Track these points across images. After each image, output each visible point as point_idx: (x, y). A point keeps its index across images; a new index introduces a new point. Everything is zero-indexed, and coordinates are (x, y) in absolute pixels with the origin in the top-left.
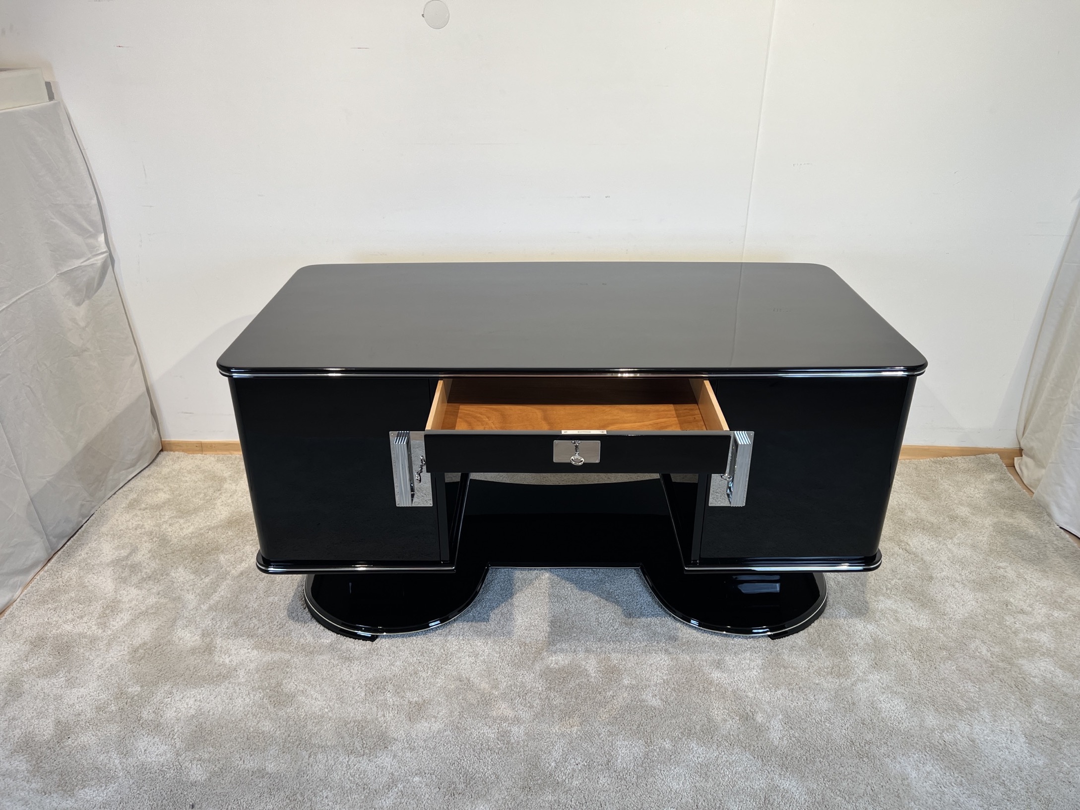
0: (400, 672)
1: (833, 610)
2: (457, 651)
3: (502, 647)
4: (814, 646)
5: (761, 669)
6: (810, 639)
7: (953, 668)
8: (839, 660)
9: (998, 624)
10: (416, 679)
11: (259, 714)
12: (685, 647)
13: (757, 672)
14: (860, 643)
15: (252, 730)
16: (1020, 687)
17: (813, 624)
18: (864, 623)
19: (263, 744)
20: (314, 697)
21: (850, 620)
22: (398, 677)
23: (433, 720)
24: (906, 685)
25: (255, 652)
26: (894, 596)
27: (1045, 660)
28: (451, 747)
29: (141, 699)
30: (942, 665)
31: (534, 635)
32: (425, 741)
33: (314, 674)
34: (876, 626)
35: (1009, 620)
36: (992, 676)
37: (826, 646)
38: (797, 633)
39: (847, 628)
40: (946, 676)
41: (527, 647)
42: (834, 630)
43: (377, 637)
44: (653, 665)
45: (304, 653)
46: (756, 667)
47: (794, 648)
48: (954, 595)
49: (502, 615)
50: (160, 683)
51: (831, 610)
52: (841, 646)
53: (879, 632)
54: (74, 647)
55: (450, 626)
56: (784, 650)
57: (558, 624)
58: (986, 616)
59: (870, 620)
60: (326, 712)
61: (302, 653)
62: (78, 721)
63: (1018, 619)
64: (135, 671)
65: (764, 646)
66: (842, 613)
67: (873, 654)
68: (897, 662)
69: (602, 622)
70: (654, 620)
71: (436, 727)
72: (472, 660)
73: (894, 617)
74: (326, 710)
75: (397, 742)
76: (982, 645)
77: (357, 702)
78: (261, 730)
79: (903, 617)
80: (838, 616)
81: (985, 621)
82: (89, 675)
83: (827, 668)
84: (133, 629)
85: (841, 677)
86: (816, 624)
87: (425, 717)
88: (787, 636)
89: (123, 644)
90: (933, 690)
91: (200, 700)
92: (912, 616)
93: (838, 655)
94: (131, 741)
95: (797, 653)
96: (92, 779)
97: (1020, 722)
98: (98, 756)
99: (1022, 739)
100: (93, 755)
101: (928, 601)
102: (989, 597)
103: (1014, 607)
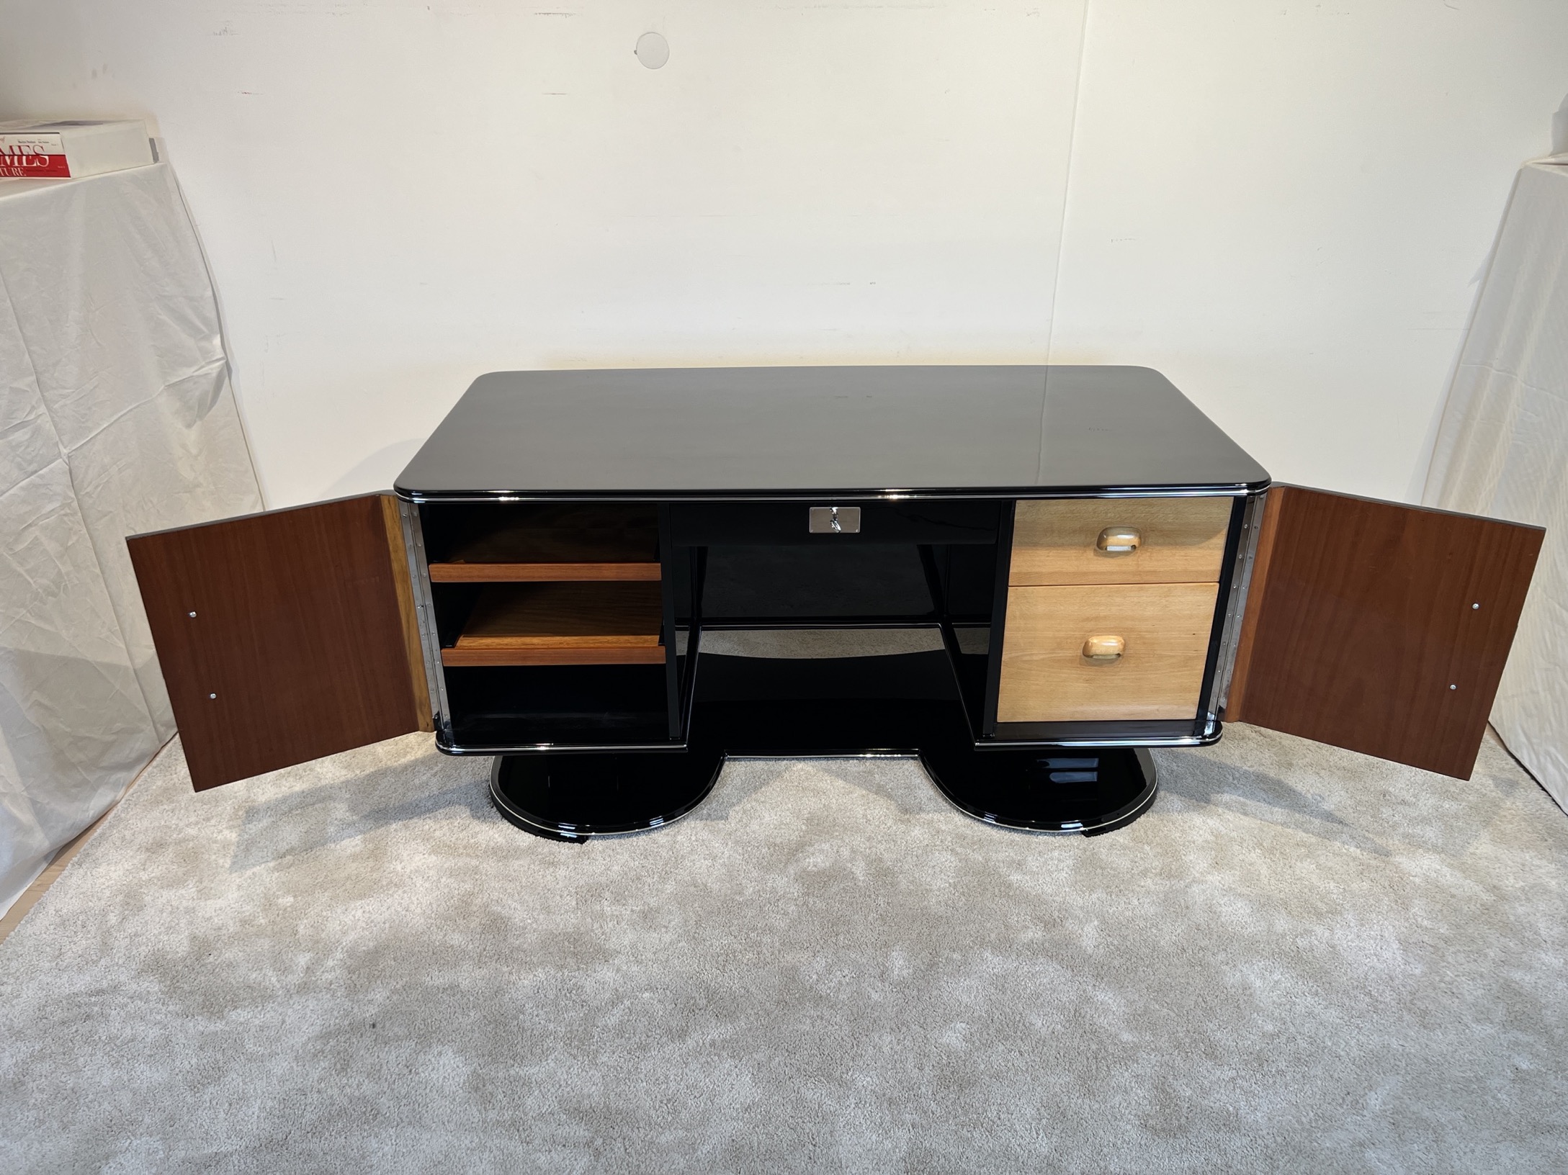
0: (619, 878)
1: (1164, 802)
2: (689, 853)
3: (745, 848)
4: (1140, 844)
5: (1072, 870)
6: (1136, 836)
7: (1312, 866)
8: (1171, 860)
9: (1372, 817)
10: (640, 886)
11: (445, 927)
12: (976, 847)
13: (1066, 873)
14: (1198, 840)
15: (438, 944)
16: (1396, 887)
17: (1138, 819)
18: (1204, 818)
19: (454, 959)
20: (513, 907)
21: (1185, 815)
22: (617, 883)
23: (663, 930)
24: (1253, 887)
25: (433, 858)
26: (1242, 786)
27: (1430, 857)
28: (687, 959)
29: (296, 911)
30: (1298, 864)
31: (786, 835)
32: (655, 953)
33: (510, 881)
34: (1219, 821)
35: (1386, 812)
36: (1361, 876)
37: (1155, 844)
38: (1119, 829)
39: (1182, 824)
40: (1303, 875)
41: (777, 848)
42: (1165, 826)
43: (587, 838)
44: (936, 867)
45: (495, 858)
46: (1066, 868)
47: (1114, 847)
49: (744, 812)
50: (316, 892)
51: (1162, 803)
52: (1174, 844)
53: (1223, 828)
54: (203, 853)
55: (679, 825)
56: (1102, 849)
57: (816, 822)
58: (1358, 808)
59: (1212, 815)
60: (529, 924)
61: (492, 858)
62: (219, 936)
63: (1398, 812)
64: (285, 880)
65: (1076, 844)
66: (1176, 806)
67: (1213, 852)
68: (1244, 861)
69: (871, 819)
70: (936, 816)
71: (667, 938)
72: (709, 863)
73: (1242, 811)
74: (529, 921)
75: (620, 955)
76: (1350, 840)
77: (567, 912)
78: (449, 944)
79: (1254, 810)
80: (1170, 809)
81: (1356, 814)
82: (227, 884)
83: (1155, 869)
84: (275, 832)
85: (1172, 879)
86: (1142, 818)
87: (653, 926)
88: (1106, 832)
89: (265, 850)
90: (1287, 891)
91: (369, 912)
92: (1265, 809)
93: (1170, 855)
94: (290, 957)
95: (1118, 852)
96: (244, 999)
97: (1394, 926)
98: (249, 974)
99: (1395, 945)
100: (244, 973)
101: (1285, 791)
102: (1362, 786)
103: (1392, 796)
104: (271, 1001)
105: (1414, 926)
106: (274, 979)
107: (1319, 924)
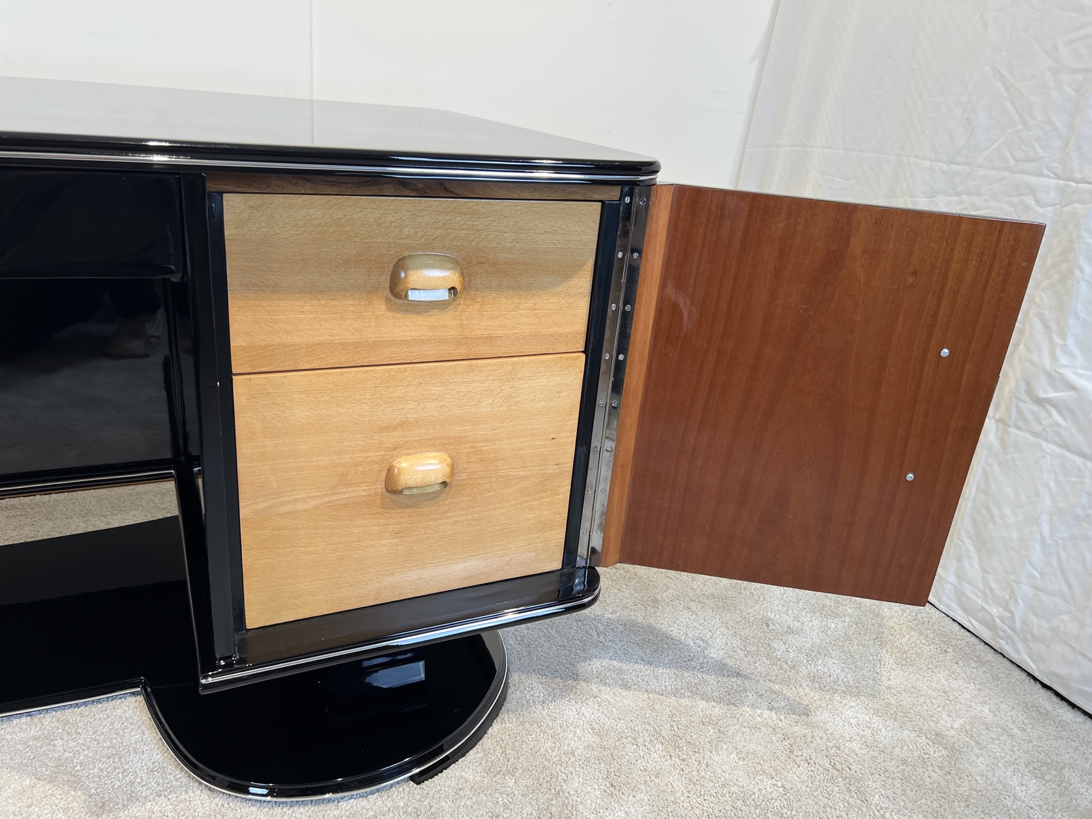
1: (521, 692)
4: (498, 776)
6: (489, 763)
8: (548, 796)
14: (577, 748)
17: (489, 730)
18: (576, 706)
21: (552, 706)
34: (596, 706)
37: (520, 772)
38: (464, 755)
39: (550, 723)
42: (529, 733)
47: (461, 793)
48: (695, 624)
51: (518, 693)
52: (546, 763)
53: (604, 717)
58: (748, 649)
59: (585, 697)
63: (789, 644)
65: (402, 804)
66: (537, 694)
67: (603, 765)
68: (646, 771)
79: (634, 678)
80: (531, 701)
81: (749, 658)
88: (446, 769)
92: (647, 673)
93: (544, 786)
95: (468, 803)
101: (662, 641)
102: (741, 617)
103: (776, 624)
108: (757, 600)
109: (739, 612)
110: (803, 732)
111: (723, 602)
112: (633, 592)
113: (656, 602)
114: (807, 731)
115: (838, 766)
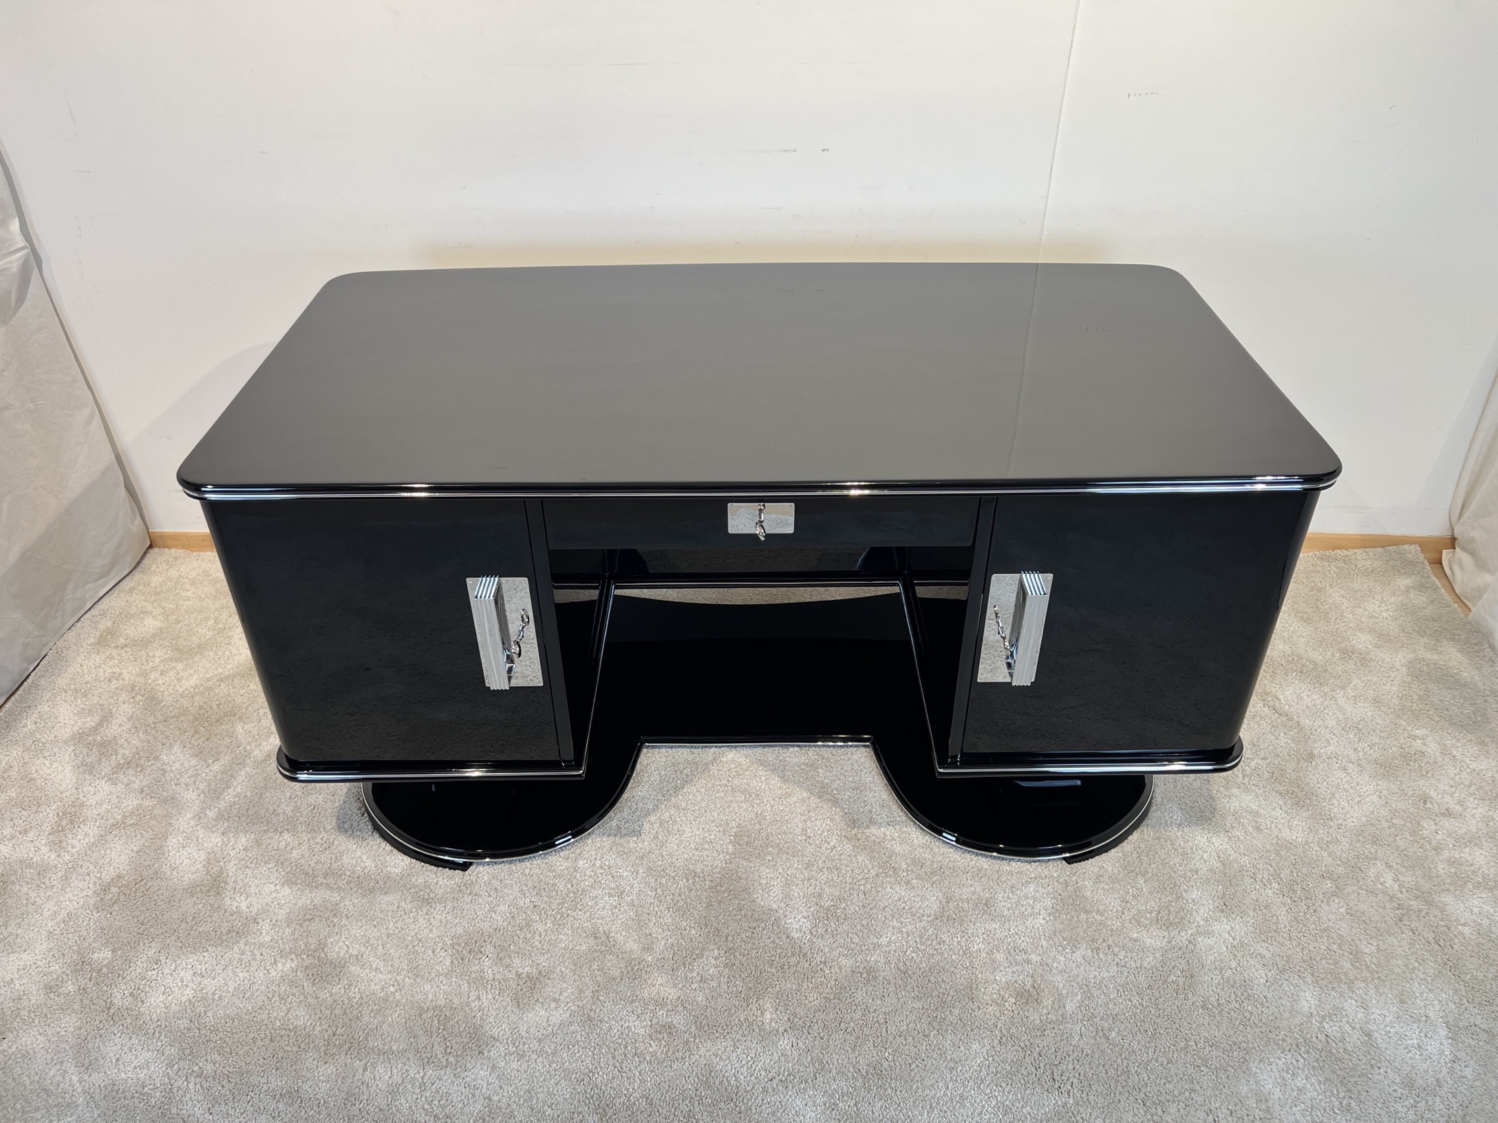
0: (505, 924)
1: (1162, 812)
2: (592, 886)
3: (659, 880)
4: (1132, 874)
5: (1050, 915)
6: (1126, 863)
7: (1341, 910)
8: (1169, 898)
9: (1411, 835)
10: (529, 936)
11: (291, 997)
12: (936, 878)
13: (1044, 919)
14: (1201, 869)
15: (279, 1024)
17: (1130, 838)
18: (1208, 835)
19: (295, 1049)
20: (374, 966)
21: (1187, 830)
22: (501, 932)
23: (553, 1005)
24: (1270, 942)
25: (287, 891)
26: (1254, 788)
27: (1480, 895)
28: (579, 1051)
29: (112, 973)
30: (1324, 906)
31: (710, 858)
32: (540, 1041)
33: (375, 927)
34: (1226, 840)
35: (1428, 826)
36: (1400, 924)
37: (1150, 875)
38: (1106, 852)
39: (1182, 844)
40: (1331, 924)
41: (697, 879)
42: (1162, 846)
43: (471, 864)
44: (887, 909)
45: (360, 891)
46: (1043, 912)
47: (1101, 878)
49: (661, 824)
50: (141, 945)
51: (1159, 813)
52: (1173, 874)
53: (1231, 849)
54: (13, 883)
55: (582, 844)
56: (1086, 883)
57: (746, 839)
58: (1394, 821)
59: (1217, 830)
60: (391, 992)
61: (357, 891)
62: (18, 1009)
63: (1441, 826)
64: (104, 924)
65: (1055, 875)
66: (1176, 817)
67: (1220, 887)
68: (1257, 901)
69: (812, 835)
70: (890, 831)
71: (558, 1016)
72: (613, 901)
73: (1254, 824)
74: (392, 989)
75: (498, 1044)
76: (1387, 870)
77: (438, 975)
78: (293, 1024)
79: (1268, 823)
80: (1169, 822)
81: (1392, 829)
82: (36, 930)
83: (1151, 913)
84: (102, 852)
85: (1171, 929)
86: (1135, 836)
87: (541, 1000)
88: (1091, 858)
89: (87, 878)
90: (1311, 948)
91: (201, 973)
92: (1282, 821)
93: (1168, 890)
94: (97, 1045)
95: (1106, 887)
96: (37, 1109)
97: (1440, 1001)
98: (47, 1070)
99: (1443, 1032)
100: (41, 1067)
101: (1306, 795)
102: (1399, 789)
103: (1435, 804)
104: (69, 1113)
105: (1465, 1000)
106: (75, 1079)
107: (1351, 998)
108: (1423, 775)
109: (1399, 783)
110: (1421, 907)
111: (1385, 769)
112: (1290, 741)
113: (1311, 757)
114: (1423, 907)
115: (1442, 943)
